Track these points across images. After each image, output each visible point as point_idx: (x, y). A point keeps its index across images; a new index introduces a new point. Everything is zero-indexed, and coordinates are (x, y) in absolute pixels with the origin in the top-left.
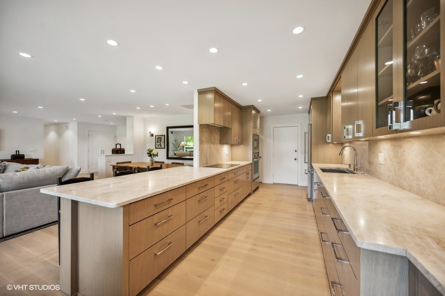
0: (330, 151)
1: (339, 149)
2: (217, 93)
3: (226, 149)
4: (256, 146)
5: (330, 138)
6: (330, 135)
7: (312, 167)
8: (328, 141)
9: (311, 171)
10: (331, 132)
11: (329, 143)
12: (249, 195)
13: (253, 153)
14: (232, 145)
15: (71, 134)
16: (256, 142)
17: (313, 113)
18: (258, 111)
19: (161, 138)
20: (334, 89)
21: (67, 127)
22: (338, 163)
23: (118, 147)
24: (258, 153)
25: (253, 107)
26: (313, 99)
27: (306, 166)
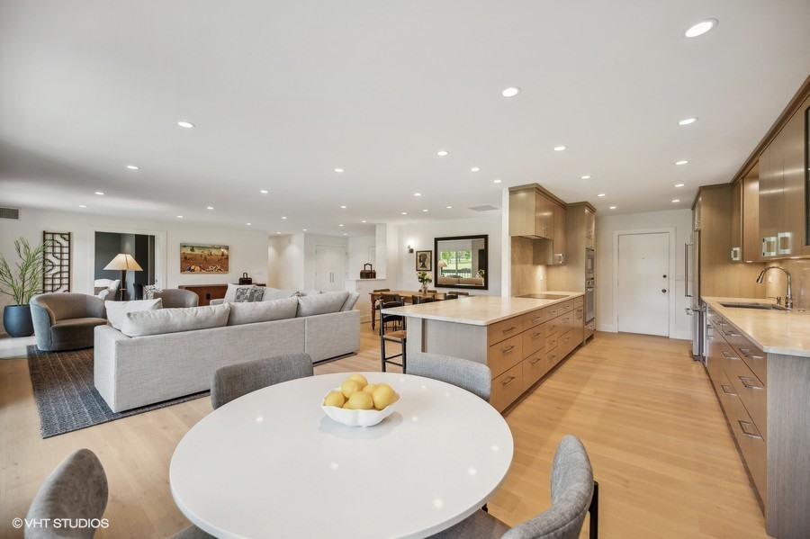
0: (739, 277)
1: (756, 272)
2: (539, 190)
3: (540, 271)
4: (590, 267)
5: (739, 254)
6: (738, 249)
7: (701, 302)
8: (734, 259)
9: (700, 309)
10: (741, 243)
11: (736, 262)
12: (580, 346)
13: (587, 280)
14: (548, 266)
15: (295, 251)
16: (590, 261)
17: (704, 211)
18: (592, 210)
19: (426, 255)
20: (746, 173)
21: (290, 242)
22: (754, 298)
23: (368, 268)
24: (593, 279)
25: (586, 204)
26: (703, 190)
27: (689, 303)
